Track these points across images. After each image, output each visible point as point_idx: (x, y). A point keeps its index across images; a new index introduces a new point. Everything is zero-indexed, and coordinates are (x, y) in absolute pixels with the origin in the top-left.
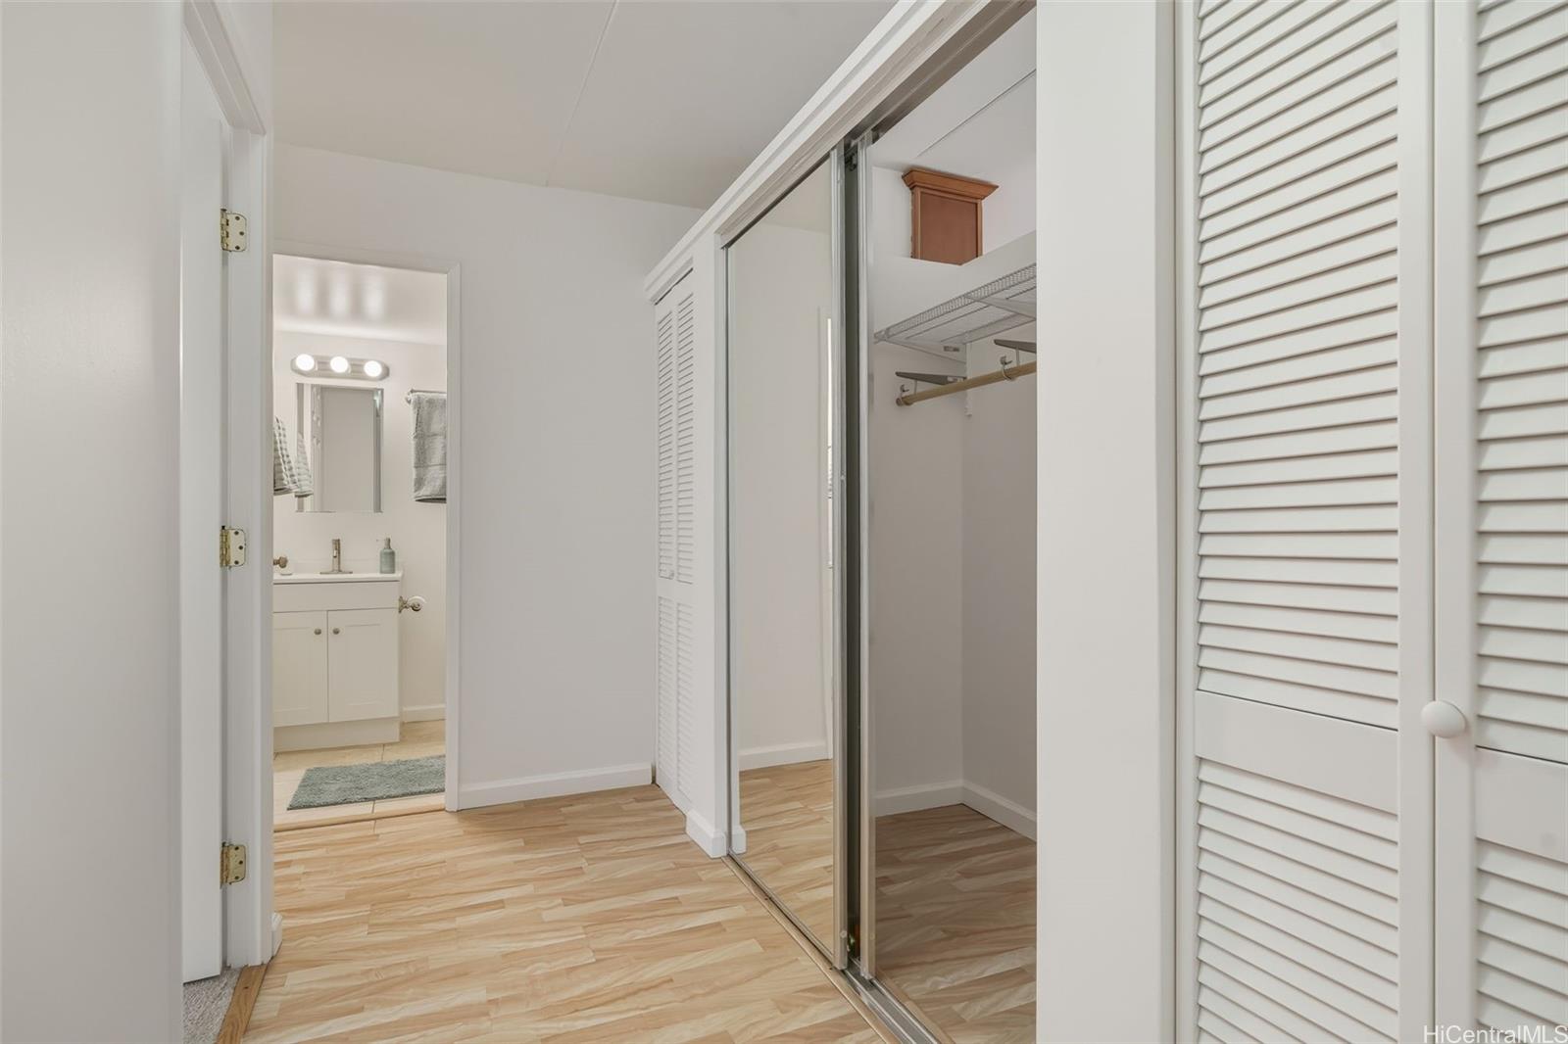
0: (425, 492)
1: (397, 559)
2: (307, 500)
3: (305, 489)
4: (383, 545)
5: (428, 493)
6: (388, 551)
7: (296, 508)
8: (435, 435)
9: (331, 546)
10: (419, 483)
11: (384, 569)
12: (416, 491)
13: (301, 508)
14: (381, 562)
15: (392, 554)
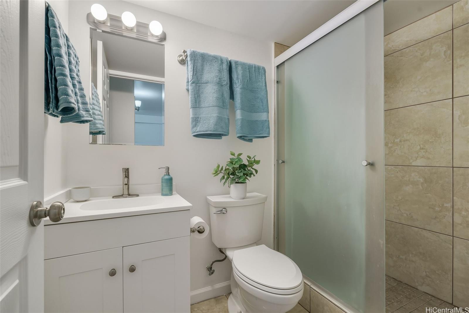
0: (201, 128)
1: (174, 183)
2: (100, 137)
3: (100, 126)
4: (164, 171)
5: (204, 129)
6: (167, 177)
7: (91, 141)
8: (206, 83)
9: (121, 175)
10: (196, 121)
11: (164, 193)
12: (193, 127)
13: (94, 142)
14: (162, 185)
15: (171, 179)
